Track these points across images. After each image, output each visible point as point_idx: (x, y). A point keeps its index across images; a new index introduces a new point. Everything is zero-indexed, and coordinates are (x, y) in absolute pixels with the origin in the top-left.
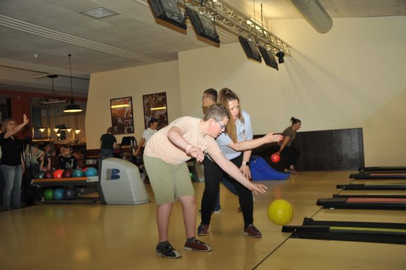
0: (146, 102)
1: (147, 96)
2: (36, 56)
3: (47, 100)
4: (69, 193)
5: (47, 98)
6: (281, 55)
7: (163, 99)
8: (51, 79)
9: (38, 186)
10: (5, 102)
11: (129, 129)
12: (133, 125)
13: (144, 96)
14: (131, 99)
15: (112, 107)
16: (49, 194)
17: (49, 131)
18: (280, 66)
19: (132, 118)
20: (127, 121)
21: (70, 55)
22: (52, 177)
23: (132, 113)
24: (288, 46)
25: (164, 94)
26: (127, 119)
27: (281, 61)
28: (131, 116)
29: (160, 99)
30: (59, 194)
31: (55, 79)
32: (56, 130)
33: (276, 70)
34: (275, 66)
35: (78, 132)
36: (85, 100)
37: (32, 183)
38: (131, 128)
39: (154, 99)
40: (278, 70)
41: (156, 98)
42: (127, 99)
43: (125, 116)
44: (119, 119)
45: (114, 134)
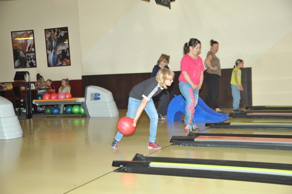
0: (48, 36)
1: (49, 30)
7: (65, 34)
11: (32, 63)
12: (35, 60)
13: (45, 30)
14: (33, 33)
19: (35, 52)
20: (29, 55)
23: (34, 47)
25: (66, 29)
26: (29, 53)
28: (33, 49)
29: (62, 34)
38: (34, 62)
39: (56, 34)
40: (170, 8)
41: (58, 33)
42: (29, 32)
43: (27, 50)
44: (21, 52)
45: (16, 68)
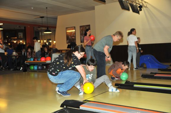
0: (81, 29)
1: (82, 26)
2: (32, 8)
3: (40, 28)
4: (40, 68)
5: (40, 26)
6: (141, 7)
7: (89, 28)
8: (41, 18)
9: (28, 64)
10: (23, 28)
13: (80, 26)
14: (75, 28)
15: (67, 31)
16: (32, 68)
17: (42, 41)
18: (140, 12)
19: (75, 36)
21: (47, 8)
23: (75, 34)
24: (145, 2)
25: (89, 26)
26: (73, 37)
27: (141, 10)
28: (75, 35)
30: (36, 68)
31: (43, 18)
32: (45, 41)
33: (138, 14)
34: (138, 13)
35: (55, 42)
36: (55, 27)
37: (25, 63)
39: (85, 28)
40: (139, 14)
41: (86, 27)
42: (73, 28)
43: (72, 35)
44: (70, 36)
45: (67, 43)
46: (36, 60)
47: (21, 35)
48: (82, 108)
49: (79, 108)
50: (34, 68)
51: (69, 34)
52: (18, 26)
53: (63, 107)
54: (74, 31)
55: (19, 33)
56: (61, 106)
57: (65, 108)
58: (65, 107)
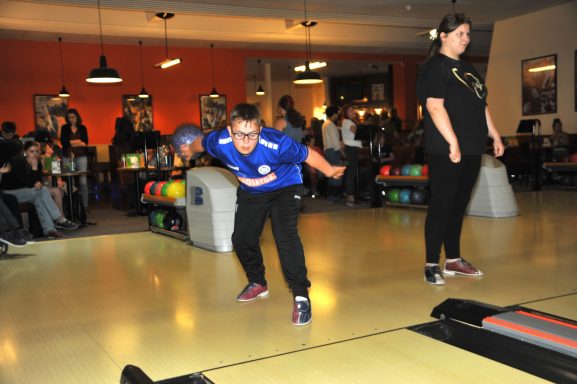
2: (409, 8)
4: (417, 196)
9: (385, 185)
10: (386, 70)
11: (549, 105)
12: (555, 100)
14: (556, 59)
16: (395, 196)
19: (555, 88)
20: (546, 93)
21: (454, 1)
22: (400, 174)
23: (555, 81)
26: (546, 90)
28: (553, 85)
30: (406, 197)
36: (485, 60)
38: (552, 104)
42: (548, 59)
43: (543, 87)
44: (535, 90)
45: (524, 114)
46: (397, 173)
47: (379, 91)
48: (489, 324)
49: (481, 325)
50: (399, 197)
51: (532, 83)
52: (370, 65)
53: (438, 317)
54: (553, 67)
55: (374, 86)
56: (433, 315)
57: (441, 321)
58: (443, 316)
